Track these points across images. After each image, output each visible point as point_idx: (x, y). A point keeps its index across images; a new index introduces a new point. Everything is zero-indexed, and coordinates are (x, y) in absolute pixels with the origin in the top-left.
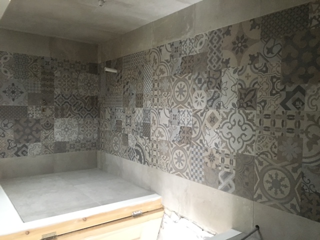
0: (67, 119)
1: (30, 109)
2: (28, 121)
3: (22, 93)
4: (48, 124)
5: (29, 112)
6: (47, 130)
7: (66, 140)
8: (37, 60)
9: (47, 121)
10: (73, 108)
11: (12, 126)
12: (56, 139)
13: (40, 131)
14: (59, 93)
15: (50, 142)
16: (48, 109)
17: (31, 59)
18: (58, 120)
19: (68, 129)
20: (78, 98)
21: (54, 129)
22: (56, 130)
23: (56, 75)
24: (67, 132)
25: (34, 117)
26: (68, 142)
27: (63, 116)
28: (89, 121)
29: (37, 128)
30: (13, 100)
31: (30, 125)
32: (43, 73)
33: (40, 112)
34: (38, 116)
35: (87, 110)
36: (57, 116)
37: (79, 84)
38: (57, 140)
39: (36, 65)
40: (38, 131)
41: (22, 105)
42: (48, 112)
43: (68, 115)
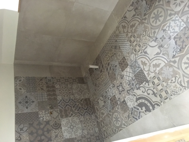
0: (70, 118)
1: (41, 113)
2: (40, 124)
3: (33, 102)
4: (56, 124)
5: (40, 116)
6: (56, 129)
7: (74, 136)
8: (42, 79)
9: (55, 122)
10: (74, 109)
11: (27, 129)
12: (65, 136)
13: (50, 130)
14: (61, 99)
15: (60, 140)
16: (54, 112)
17: (38, 79)
18: (63, 119)
19: (73, 127)
20: (75, 101)
21: (61, 128)
22: (63, 128)
23: (56, 87)
24: (72, 129)
25: (45, 120)
26: (76, 138)
27: (67, 116)
28: (88, 117)
29: (48, 129)
30: (27, 108)
31: (42, 126)
32: (48, 87)
33: (49, 115)
34: (48, 118)
35: (84, 109)
36: (62, 117)
37: (74, 91)
38: (66, 138)
39: (42, 82)
40: (48, 131)
41: (34, 111)
42: (55, 114)
43: (70, 115)
